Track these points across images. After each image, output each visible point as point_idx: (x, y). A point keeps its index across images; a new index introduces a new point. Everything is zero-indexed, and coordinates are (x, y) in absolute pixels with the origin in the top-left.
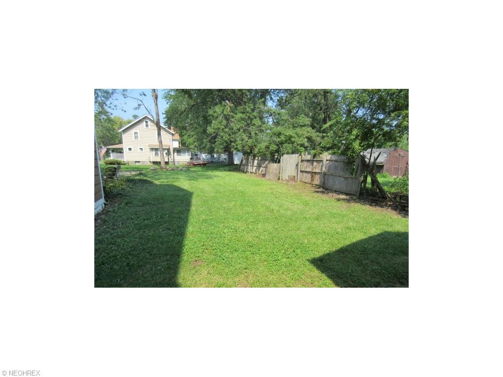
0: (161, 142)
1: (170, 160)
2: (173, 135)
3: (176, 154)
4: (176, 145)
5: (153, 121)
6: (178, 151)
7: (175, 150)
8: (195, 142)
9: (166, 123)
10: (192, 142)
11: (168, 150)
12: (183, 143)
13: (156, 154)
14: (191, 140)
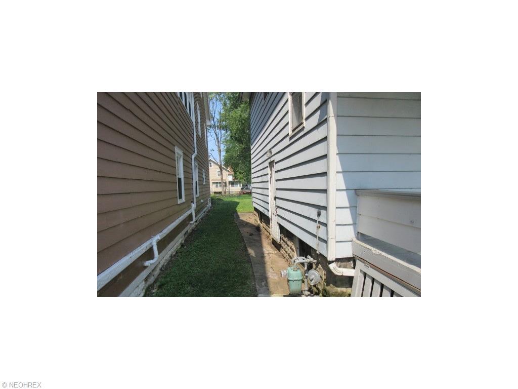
0: (222, 178)
1: (226, 190)
2: (229, 171)
3: (231, 186)
4: (230, 178)
5: (217, 164)
6: (232, 183)
7: (230, 183)
8: (244, 177)
9: (225, 165)
10: (242, 177)
11: (225, 183)
12: (236, 177)
13: (217, 186)
14: (241, 176)
